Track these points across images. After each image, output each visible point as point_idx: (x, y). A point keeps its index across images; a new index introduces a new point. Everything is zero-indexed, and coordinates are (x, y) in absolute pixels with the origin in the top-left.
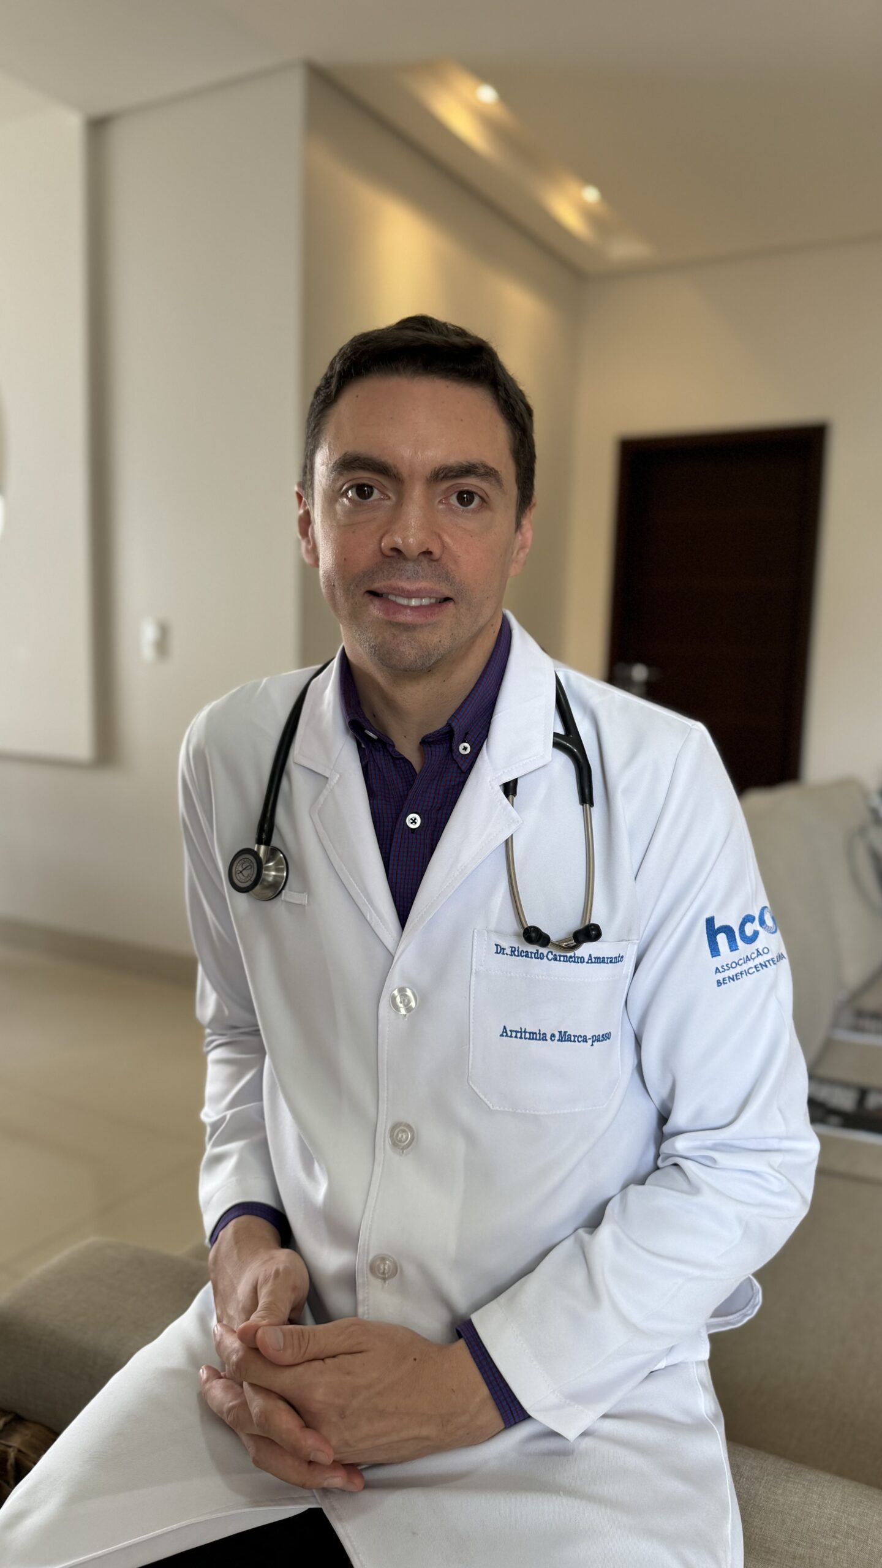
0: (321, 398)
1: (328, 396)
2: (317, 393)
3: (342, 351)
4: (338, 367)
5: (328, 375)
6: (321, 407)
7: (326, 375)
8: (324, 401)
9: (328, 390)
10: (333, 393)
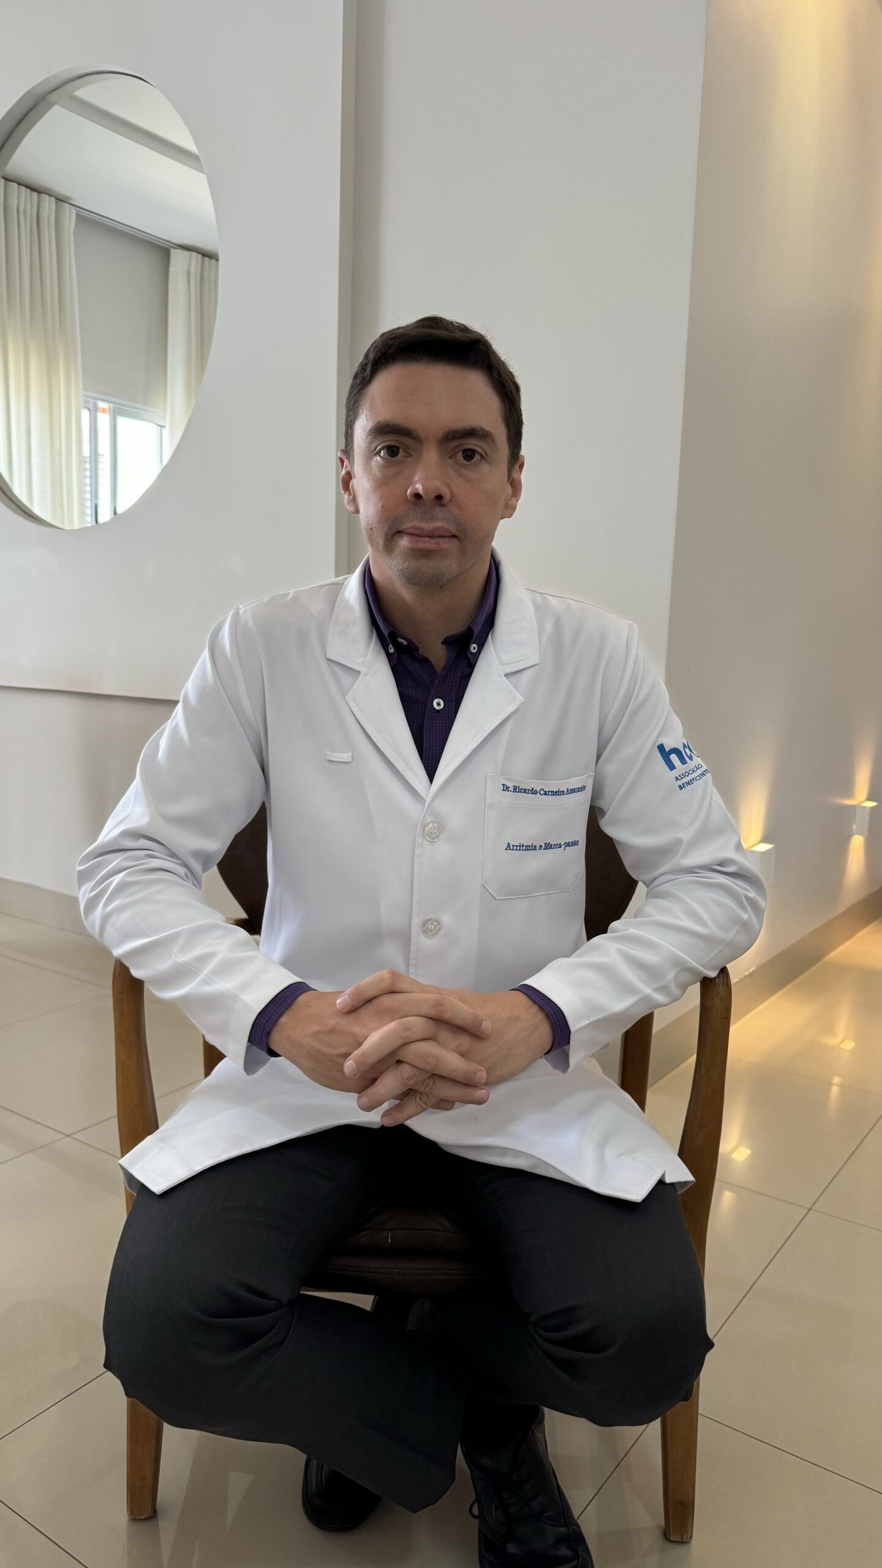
0: (358, 380)
1: (364, 379)
2: (356, 377)
3: (375, 345)
4: (371, 356)
5: (364, 363)
6: (360, 387)
7: (362, 362)
8: (361, 382)
9: (364, 375)
10: (368, 377)
